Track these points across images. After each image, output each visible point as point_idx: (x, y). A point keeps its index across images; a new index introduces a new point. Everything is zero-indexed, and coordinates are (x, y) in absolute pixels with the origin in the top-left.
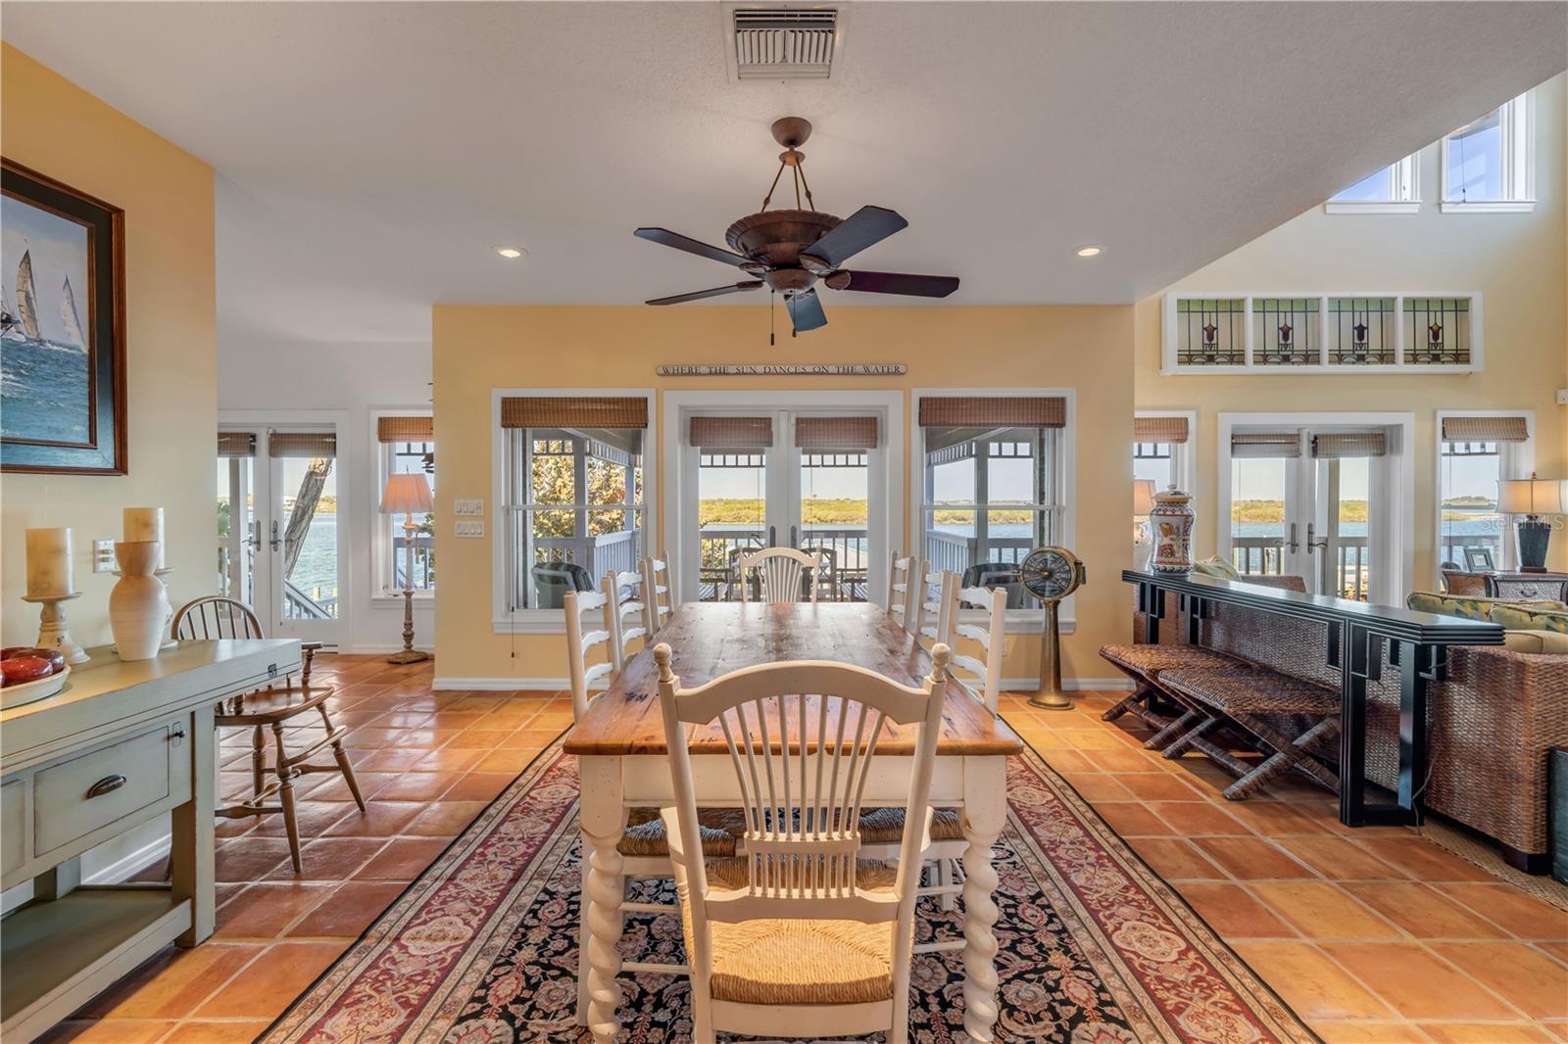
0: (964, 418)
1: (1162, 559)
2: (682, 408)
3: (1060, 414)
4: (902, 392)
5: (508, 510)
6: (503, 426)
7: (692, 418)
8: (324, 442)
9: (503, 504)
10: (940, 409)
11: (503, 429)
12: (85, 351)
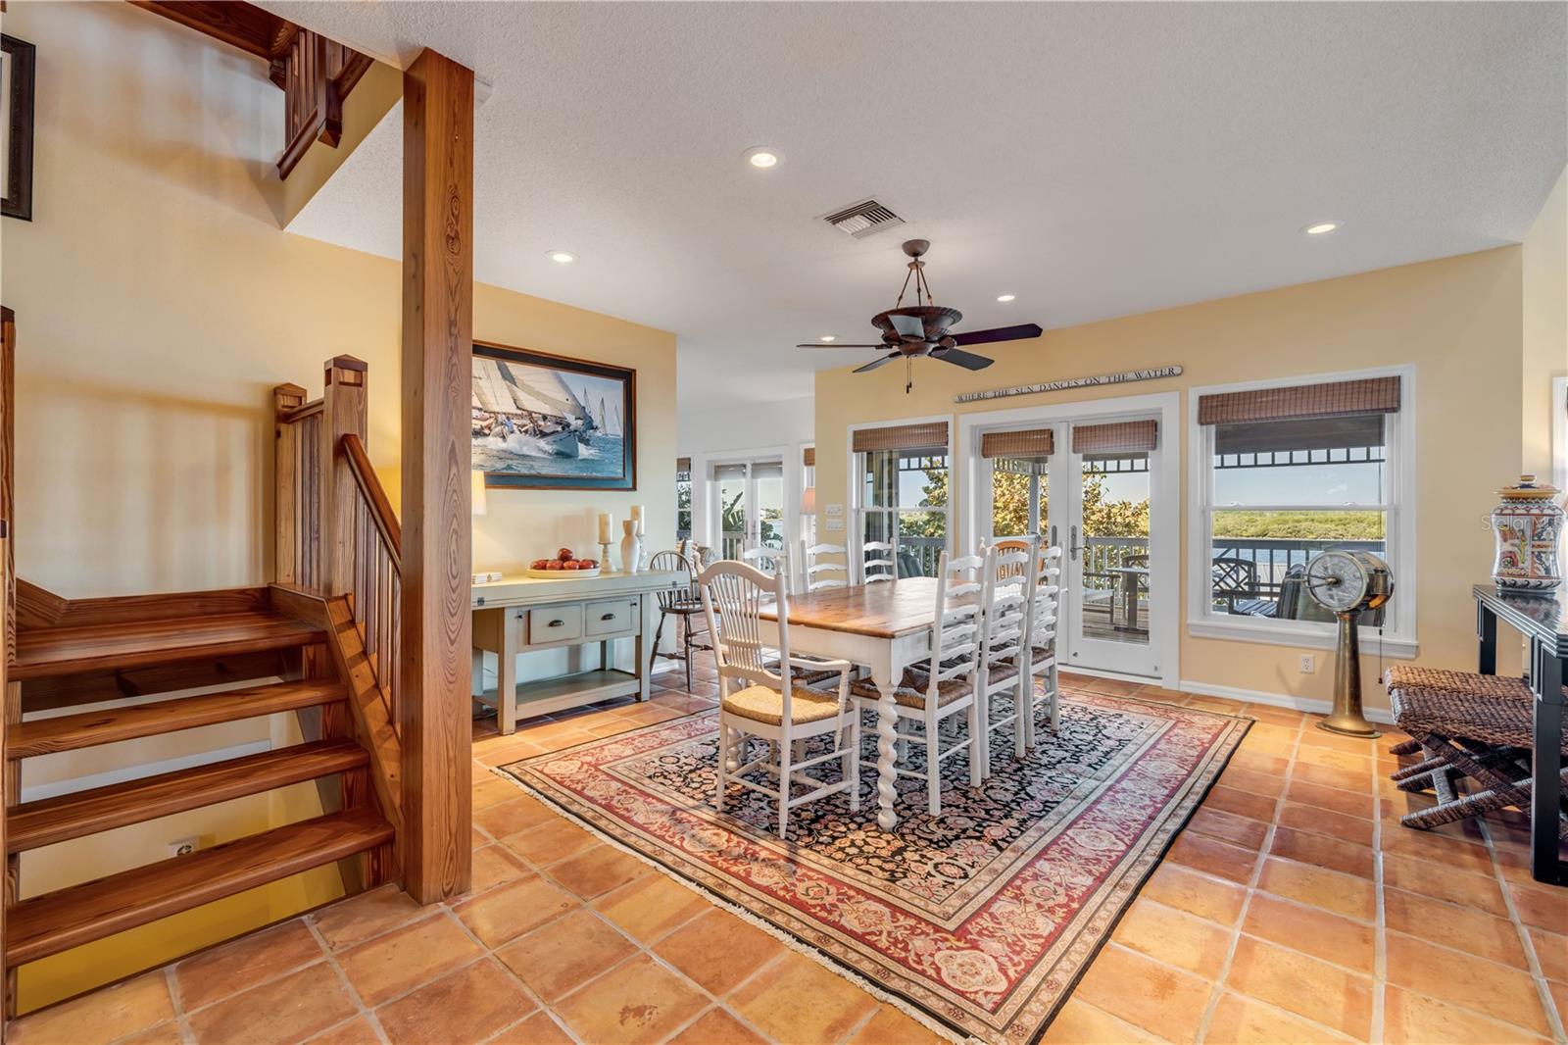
0: (1258, 412)
1: (1505, 570)
2: (974, 428)
3: (1395, 395)
4: (1177, 393)
5: (858, 511)
6: (854, 451)
7: (984, 435)
8: (775, 466)
9: (854, 506)
10: (1222, 406)
11: (854, 454)
12: (622, 435)
